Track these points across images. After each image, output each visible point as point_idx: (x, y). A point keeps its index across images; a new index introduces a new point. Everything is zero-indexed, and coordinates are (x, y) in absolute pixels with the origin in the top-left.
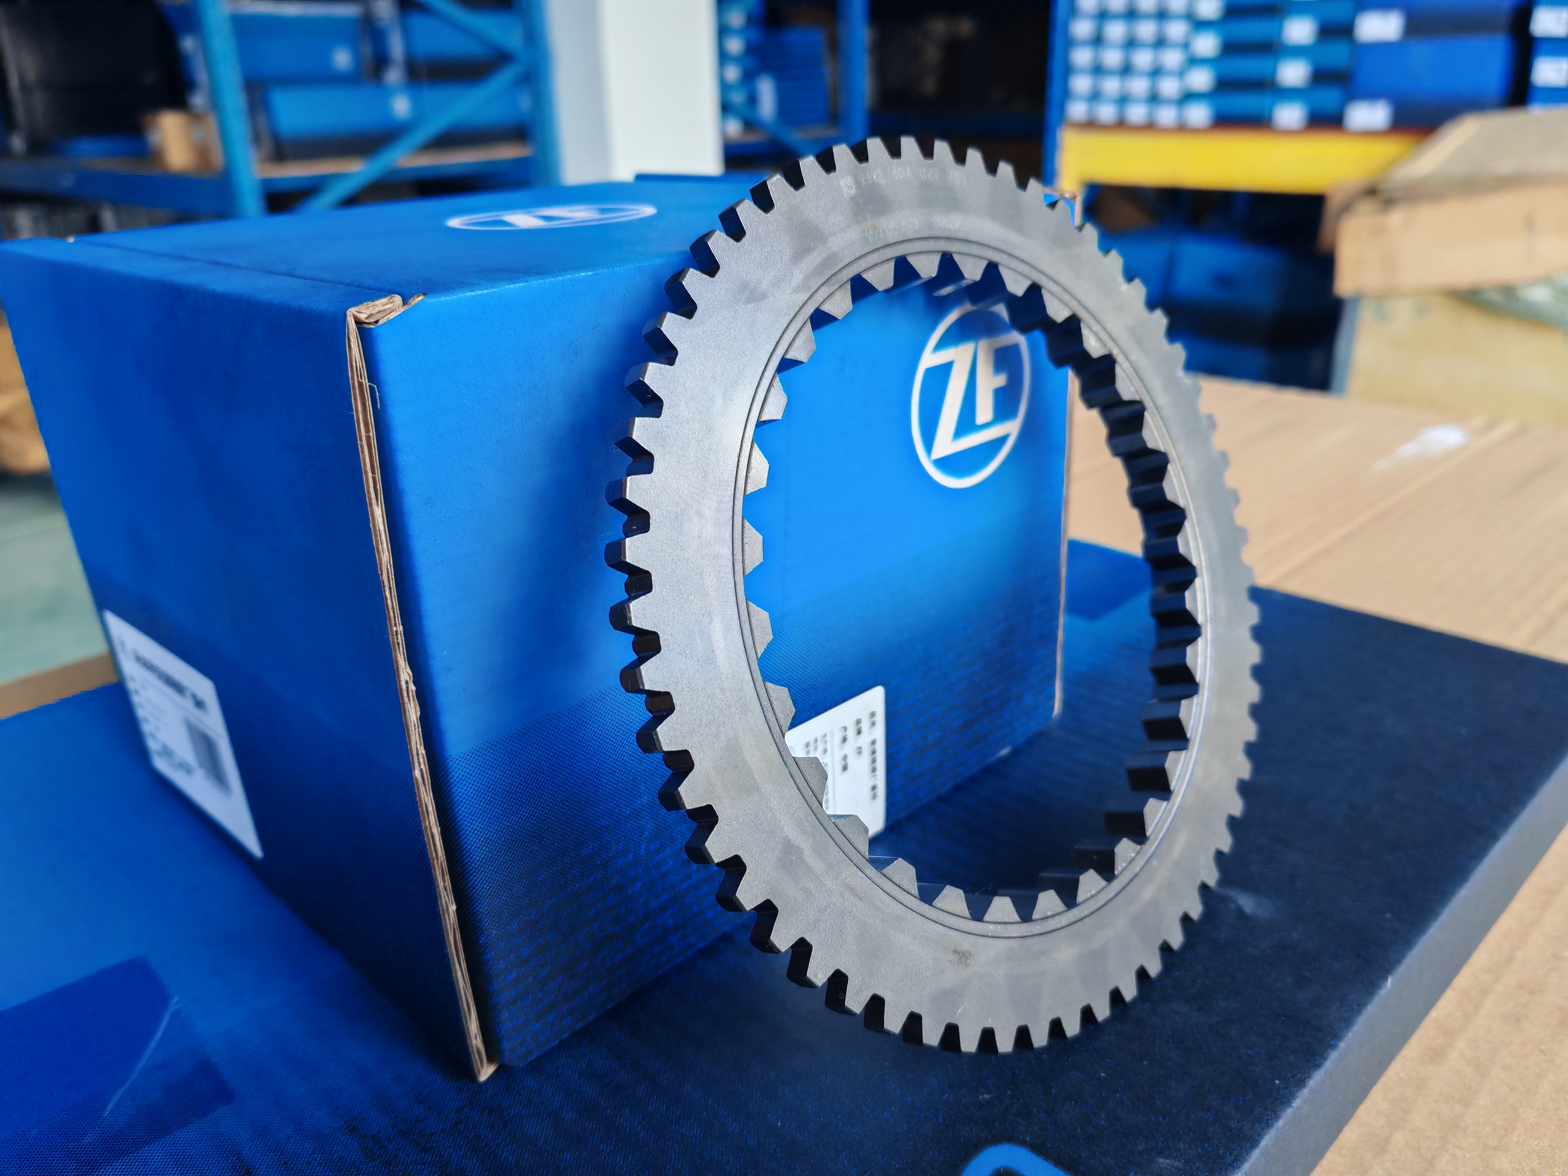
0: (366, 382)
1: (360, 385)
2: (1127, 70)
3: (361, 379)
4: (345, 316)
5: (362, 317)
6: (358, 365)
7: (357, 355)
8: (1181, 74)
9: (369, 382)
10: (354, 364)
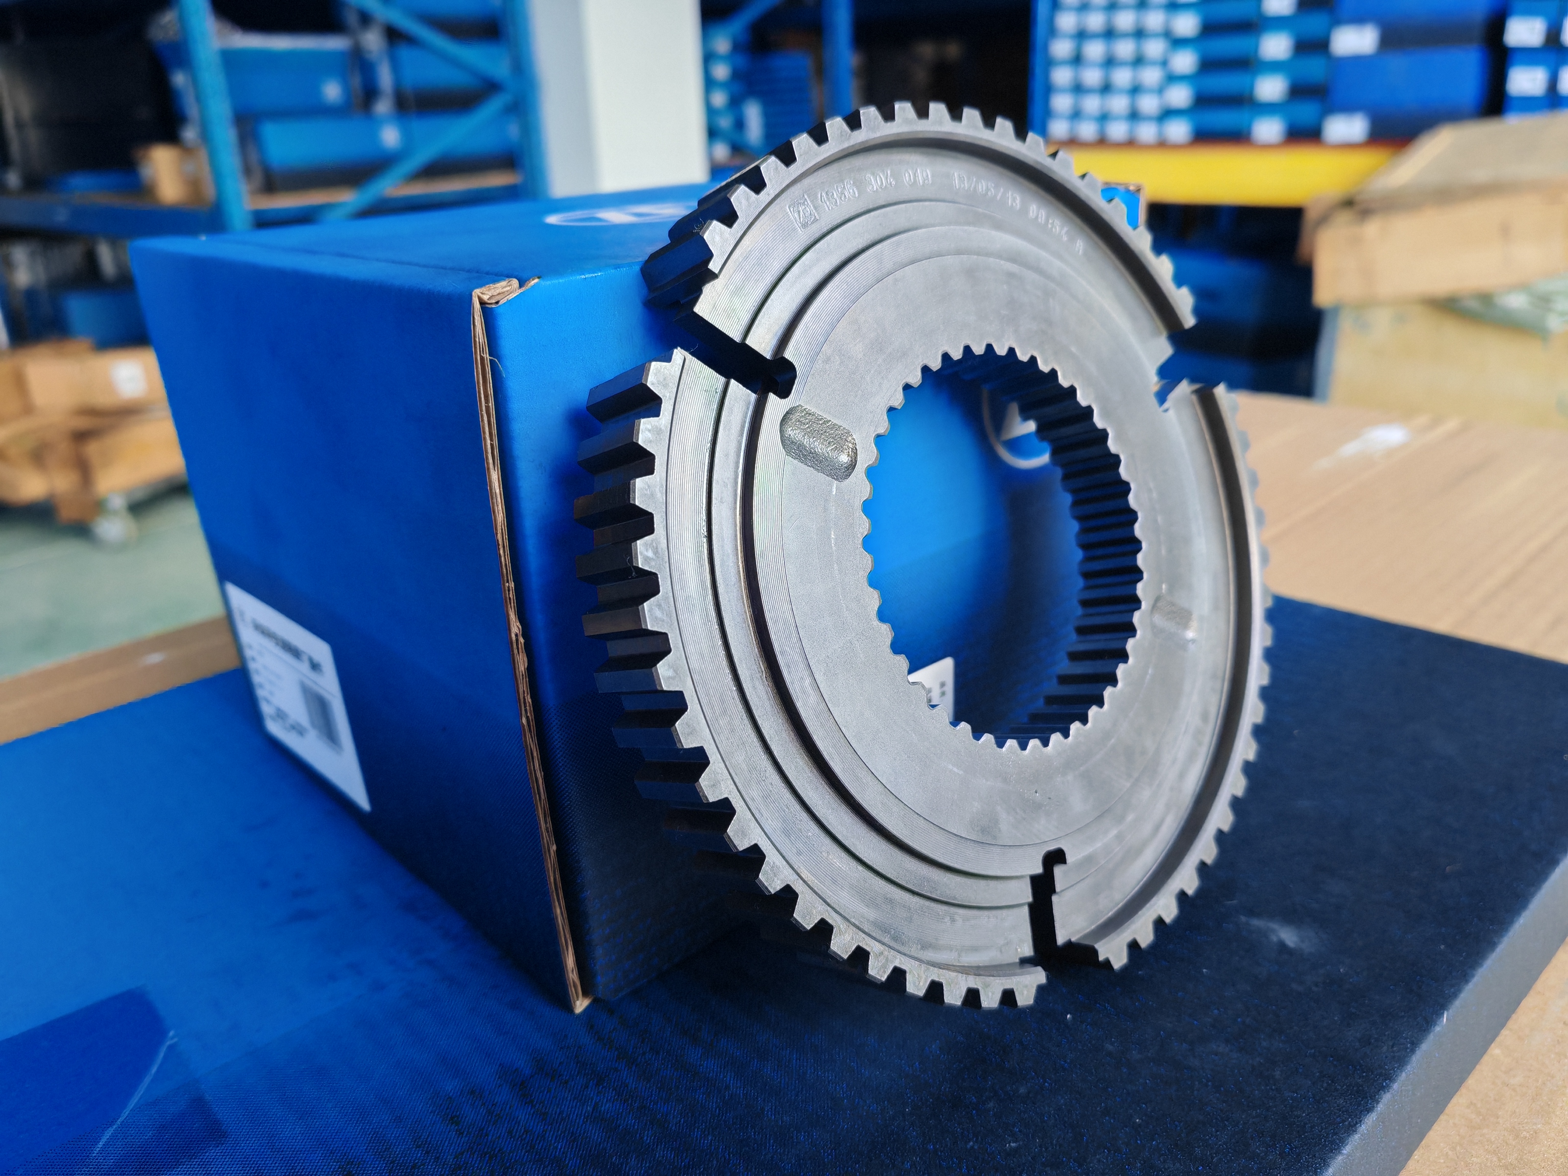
0: (487, 356)
1: (482, 359)
2: (1106, 88)
3: (483, 354)
4: (471, 295)
5: (485, 298)
6: (481, 341)
7: (480, 331)
8: (1160, 90)
9: (490, 356)
10: (477, 340)
